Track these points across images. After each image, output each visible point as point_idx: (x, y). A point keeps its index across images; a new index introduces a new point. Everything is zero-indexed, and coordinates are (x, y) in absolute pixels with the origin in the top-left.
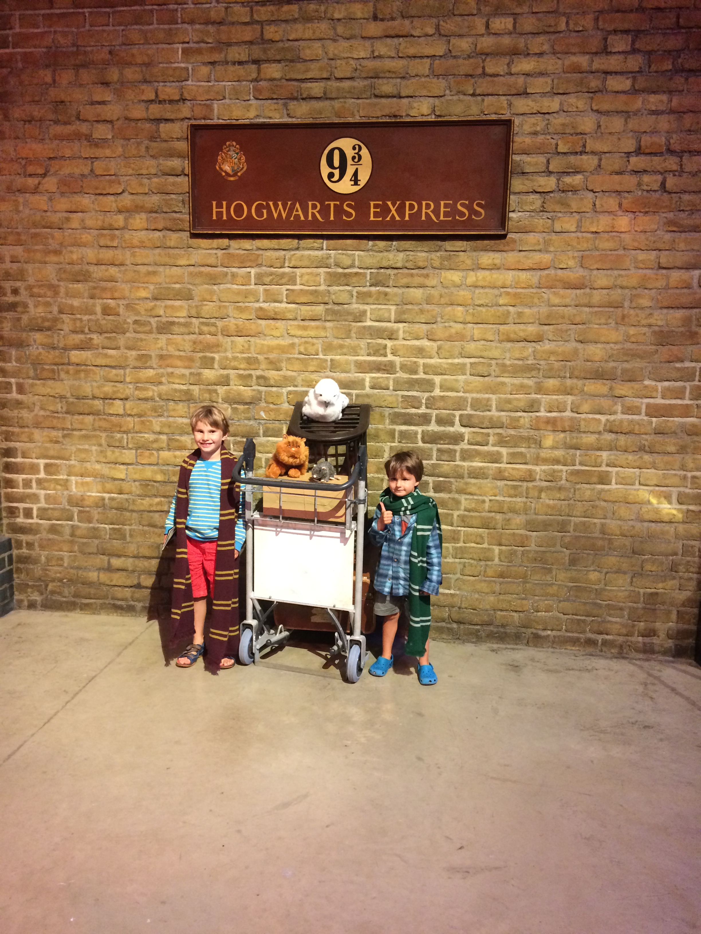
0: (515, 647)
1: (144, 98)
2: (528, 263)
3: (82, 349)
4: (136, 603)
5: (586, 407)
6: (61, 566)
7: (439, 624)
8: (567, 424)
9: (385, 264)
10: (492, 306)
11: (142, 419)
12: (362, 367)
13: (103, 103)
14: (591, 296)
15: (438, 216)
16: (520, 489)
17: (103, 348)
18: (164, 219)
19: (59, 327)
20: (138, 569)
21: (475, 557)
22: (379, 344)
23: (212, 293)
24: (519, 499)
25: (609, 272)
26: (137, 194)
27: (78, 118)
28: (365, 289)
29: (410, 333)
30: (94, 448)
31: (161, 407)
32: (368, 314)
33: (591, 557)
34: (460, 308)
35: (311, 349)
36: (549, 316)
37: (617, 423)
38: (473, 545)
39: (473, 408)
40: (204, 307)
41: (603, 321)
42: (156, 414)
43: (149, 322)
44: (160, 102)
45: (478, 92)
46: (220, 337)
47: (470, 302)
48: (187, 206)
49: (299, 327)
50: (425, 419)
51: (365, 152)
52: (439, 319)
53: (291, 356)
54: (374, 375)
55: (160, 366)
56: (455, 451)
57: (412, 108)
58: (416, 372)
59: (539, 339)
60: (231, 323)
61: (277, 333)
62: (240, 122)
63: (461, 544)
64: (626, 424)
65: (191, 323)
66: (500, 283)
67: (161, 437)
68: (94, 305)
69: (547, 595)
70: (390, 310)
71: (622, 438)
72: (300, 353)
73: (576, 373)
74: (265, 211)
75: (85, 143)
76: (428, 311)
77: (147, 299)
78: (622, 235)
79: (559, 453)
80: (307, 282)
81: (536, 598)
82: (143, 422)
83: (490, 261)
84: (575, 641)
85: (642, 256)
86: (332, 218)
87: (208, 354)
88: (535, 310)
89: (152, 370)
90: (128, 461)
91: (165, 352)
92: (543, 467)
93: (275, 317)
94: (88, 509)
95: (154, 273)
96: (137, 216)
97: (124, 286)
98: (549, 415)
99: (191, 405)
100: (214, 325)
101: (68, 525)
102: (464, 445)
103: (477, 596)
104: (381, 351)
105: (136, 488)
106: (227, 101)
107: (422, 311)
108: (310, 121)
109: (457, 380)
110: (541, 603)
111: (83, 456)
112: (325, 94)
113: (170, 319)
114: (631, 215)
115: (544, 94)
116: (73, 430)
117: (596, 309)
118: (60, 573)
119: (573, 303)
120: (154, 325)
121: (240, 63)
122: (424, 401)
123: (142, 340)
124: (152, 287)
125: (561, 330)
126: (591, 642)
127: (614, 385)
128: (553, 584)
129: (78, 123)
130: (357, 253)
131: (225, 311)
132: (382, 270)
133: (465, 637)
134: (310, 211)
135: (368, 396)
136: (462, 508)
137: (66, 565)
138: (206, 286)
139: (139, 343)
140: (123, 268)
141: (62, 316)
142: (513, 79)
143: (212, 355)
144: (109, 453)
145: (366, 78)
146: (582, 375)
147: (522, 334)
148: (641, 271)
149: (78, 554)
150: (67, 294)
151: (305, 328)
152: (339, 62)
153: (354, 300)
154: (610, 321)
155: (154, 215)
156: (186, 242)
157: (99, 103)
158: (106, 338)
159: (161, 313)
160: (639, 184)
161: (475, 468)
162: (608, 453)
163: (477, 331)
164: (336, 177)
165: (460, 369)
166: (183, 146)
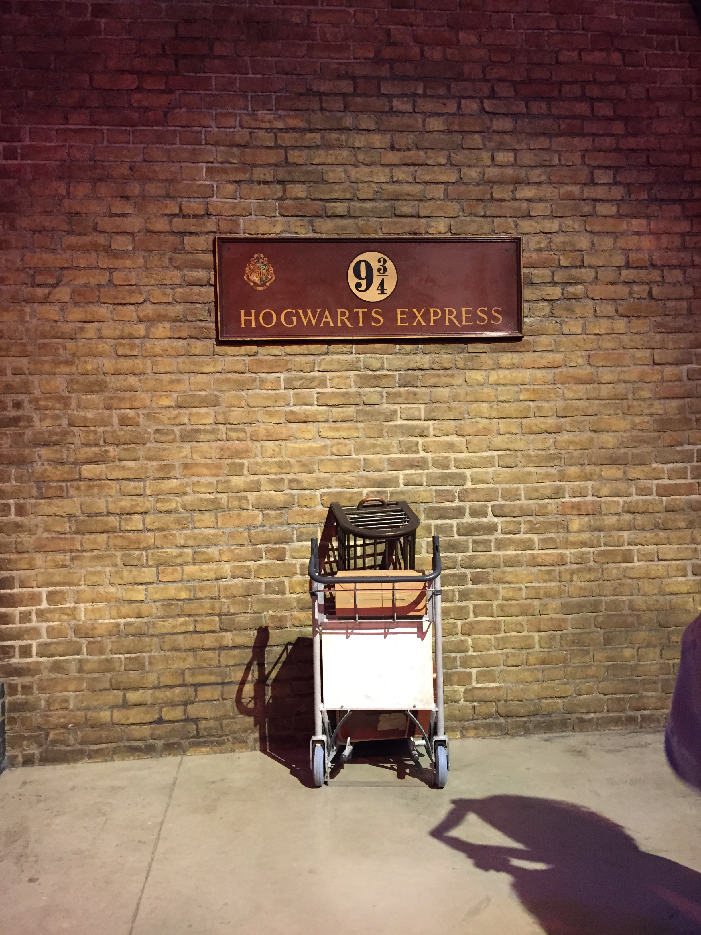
0: (562, 734)
1: (167, 212)
2: (543, 362)
3: (97, 462)
4: (156, 741)
5: (605, 491)
6: (66, 709)
7: (488, 721)
8: (590, 509)
9: (412, 365)
10: (514, 402)
11: (165, 533)
12: (394, 465)
13: (124, 215)
14: (599, 389)
15: (460, 322)
16: (553, 574)
17: (119, 460)
18: (189, 327)
19: (70, 440)
20: (159, 701)
21: (517, 645)
22: (411, 442)
23: (240, 398)
24: (553, 584)
25: (613, 368)
26: (160, 303)
27: (95, 229)
28: (394, 390)
29: (440, 430)
30: (108, 569)
31: (186, 519)
32: (399, 413)
33: (623, 634)
34: (485, 405)
35: (344, 451)
36: (565, 409)
37: (633, 504)
38: (514, 634)
39: (504, 498)
40: (232, 413)
41: (612, 412)
42: (181, 527)
43: (173, 431)
44: (184, 216)
45: (488, 214)
46: (249, 442)
47: (494, 398)
48: (213, 315)
49: (332, 429)
50: (459, 512)
51: (390, 264)
52: (466, 416)
53: (324, 458)
54: (407, 472)
55: (184, 476)
56: (490, 541)
57: (430, 227)
58: (448, 467)
59: (558, 431)
60: (261, 429)
61: (308, 436)
62: (266, 236)
63: (502, 634)
64: (641, 504)
65: (218, 430)
66: (519, 381)
67: (186, 550)
68: (110, 416)
69: (587, 677)
70: (419, 409)
71: (639, 517)
72: (333, 454)
73: (594, 460)
74: (294, 319)
75: (103, 253)
76: (456, 408)
77: (170, 407)
78: (621, 337)
79: (585, 536)
80: (338, 384)
81: (578, 681)
82: (165, 536)
83: (509, 361)
84: (617, 721)
85: (639, 354)
86: (361, 324)
87: (237, 461)
88: (553, 404)
89: (175, 481)
90: (148, 580)
91: (189, 461)
92: (573, 551)
93: (307, 420)
94: (99, 639)
95: (178, 381)
96: (160, 325)
97: (143, 395)
98: (573, 500)
99: (219, 514)
100: (243, 430)
101: (74, 660)
102: (498, 535)
103: (521, 686)
104: (412, 448)
105: (155, 609)
106: (253, 217)
107: (450, 408)
108: (336, 236)
109: (487, 473)
110: (582, 686)
111: (95, 579)
112: (349, 212)
113: (195, 427)
114: (626, 319)
115: (545, 217)
116: (84, 551)
117: (605, 402)
118: (65, 717)
119: (585, 397)
120: (178, 434)
121: (265, 183)
122: (457, 495)
123: (164, 449)
124: (175, 395)
125: (576, 421)
126: (631, 720)
127: (627, 469)
128: (591, 665)
129: (95, 234)
130: (385, 356)
131: (254, 417)
132: (410, 372)
133: (513, 731)
134: (339, 318)
135: (402, 493)
136: (501, 597)
137: (71, 707)
138: (234, 392)
139: (161, 453)
140: (142, 377)
141: (72, 428)
142: (516, 204)
143: (241, 461)
144: (125, 574)
145: (386, 200)
146: (599, 462)
147: (543, 426)
148: (639, 367)
149: (85, 692)
150: (79, 406)
151: (337, 429)
152: (360, 185)
153: (384, 401)
154: (619, 411)
155: (178, 324)
156: (212, 349)
157: (118, 215)
158: (124, 449)
159: (186, 421)
160: (630, 293)
161: (511, 557)
162: (629, 532)
163: (503, 425)
164: (364, 287)
165: (489, 462)
166: (209, 257)
